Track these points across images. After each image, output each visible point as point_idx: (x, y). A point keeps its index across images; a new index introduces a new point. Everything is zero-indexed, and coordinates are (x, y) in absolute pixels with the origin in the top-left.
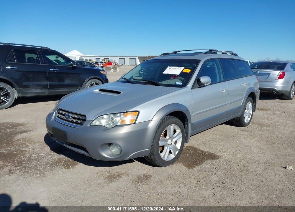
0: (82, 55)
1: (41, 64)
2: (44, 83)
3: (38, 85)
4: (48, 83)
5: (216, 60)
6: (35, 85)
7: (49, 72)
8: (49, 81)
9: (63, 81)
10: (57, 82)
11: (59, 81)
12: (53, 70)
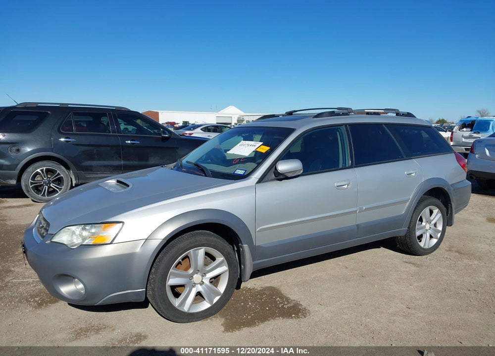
0: (241, 113)
1: (111, 134)
2: (116, 163)
3: (105, 166)
4: (122, 162)
5: (339, 128)
6: (101, 166)
7: (122, 146)
8: (124, 160)
9: (147, 160)
10: (136, 161)
11: (139, 161)
12: (129, 142)
